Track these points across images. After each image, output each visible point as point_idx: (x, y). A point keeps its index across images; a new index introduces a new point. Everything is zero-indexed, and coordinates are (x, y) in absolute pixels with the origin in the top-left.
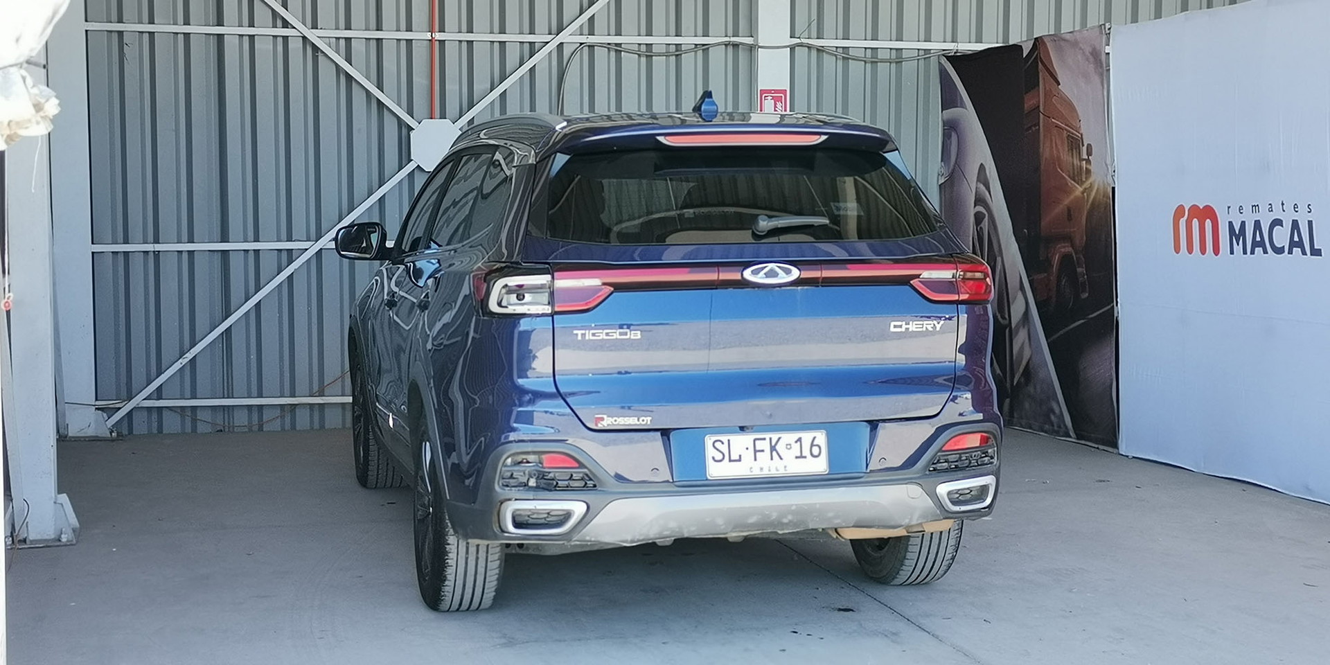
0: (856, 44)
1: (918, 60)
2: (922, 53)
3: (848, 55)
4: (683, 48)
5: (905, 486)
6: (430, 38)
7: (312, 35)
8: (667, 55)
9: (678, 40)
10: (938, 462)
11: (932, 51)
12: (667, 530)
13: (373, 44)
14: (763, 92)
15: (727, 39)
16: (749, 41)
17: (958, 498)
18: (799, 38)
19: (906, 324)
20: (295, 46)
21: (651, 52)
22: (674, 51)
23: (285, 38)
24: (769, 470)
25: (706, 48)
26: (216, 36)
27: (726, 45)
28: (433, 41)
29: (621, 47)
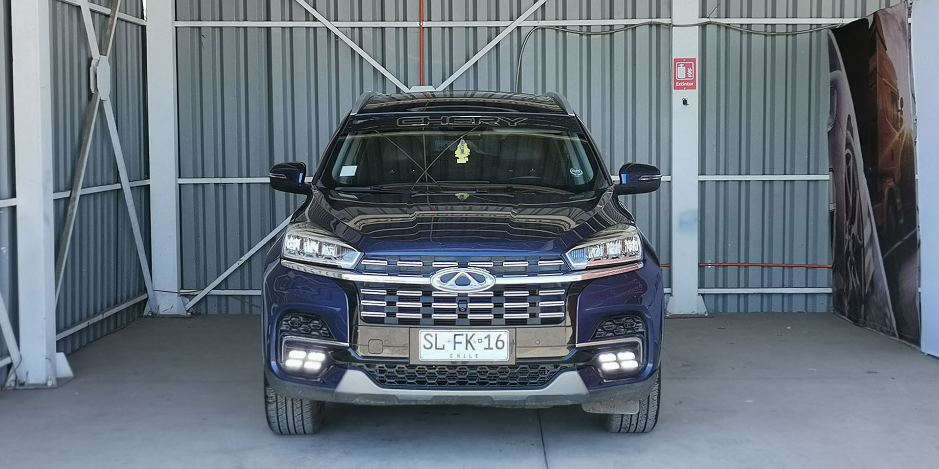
0: (757, 21)
1: (811, 32)
2: (814, 27)
3: (751, 30)
4: (616, 28)
6: (419, 26)
7: (332, 26)
8: (603, 34)
9: (611, 22)
11: (822, 26)
13: (379, 32)
14: (676, 60)
15: (650, 20)
16: (666, 21)
18: (708, 18)
20: (322, 35)
21: (590, 32)
22: (609, 30)
23: (315, 28)
25: (634, 28)
26: (266, 29)
27: (650, 25)
28: (421, 28)
29: (566, 29)
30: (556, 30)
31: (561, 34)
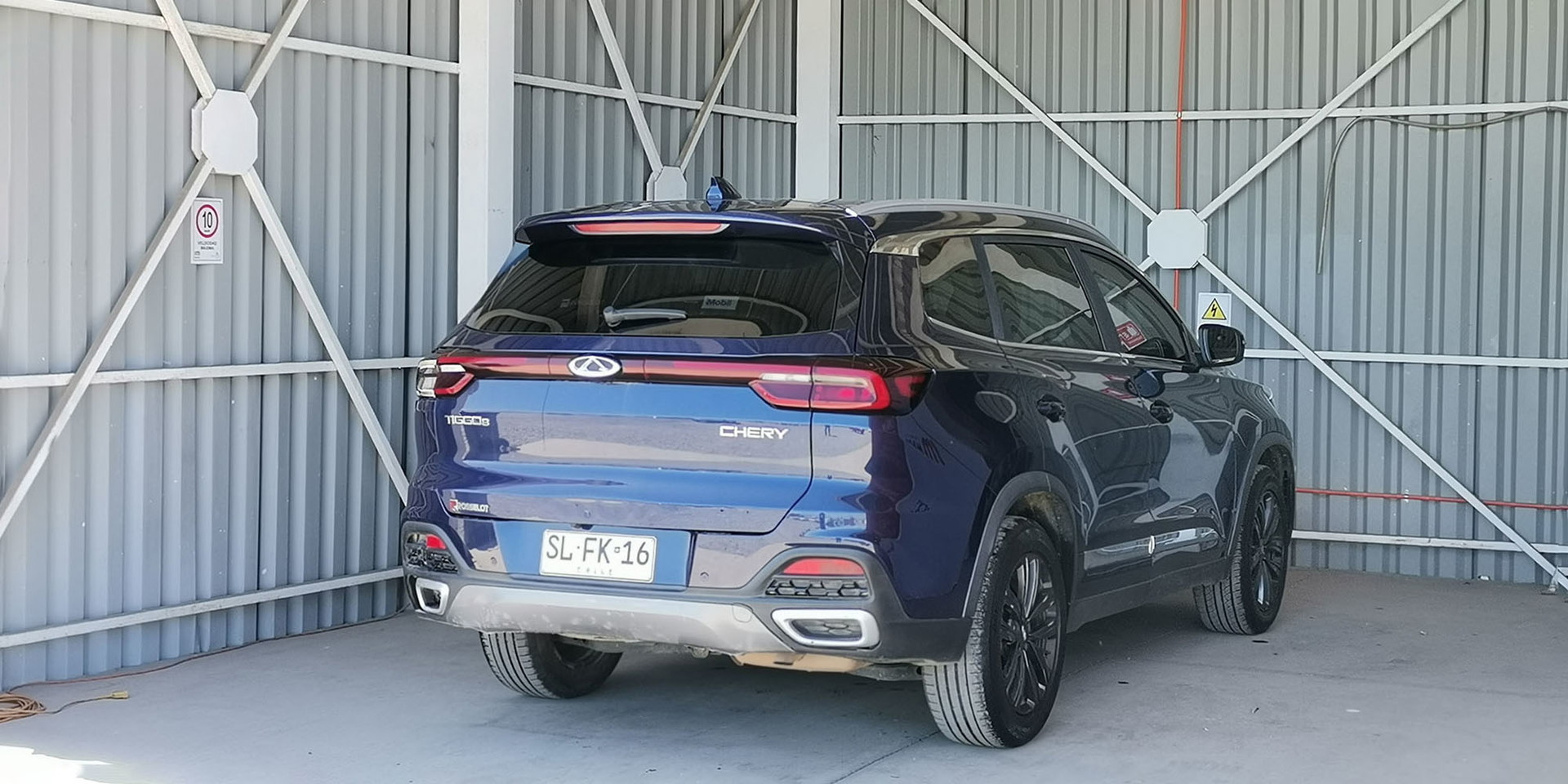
5: (730, 606)
6: (1176, 118)
7: (1048, 120)
8: (1468, 127)
9: (1483, 108)
10: (780, 586)
12: (505, 622)
13: (1121, 128)
17: (828, 631)
19: (739, 429)
20: (1038, 135)
21: (1448, 124)
22: (1478, 121)
23: (1029, 124)
24: (595, 573)
25: (1522, 117)
26: (962, 125)
27: (1551, 112)
28: (1179, 121)
29: (1408, 120)
30: (1392, 122)
31: (1401, 128)
